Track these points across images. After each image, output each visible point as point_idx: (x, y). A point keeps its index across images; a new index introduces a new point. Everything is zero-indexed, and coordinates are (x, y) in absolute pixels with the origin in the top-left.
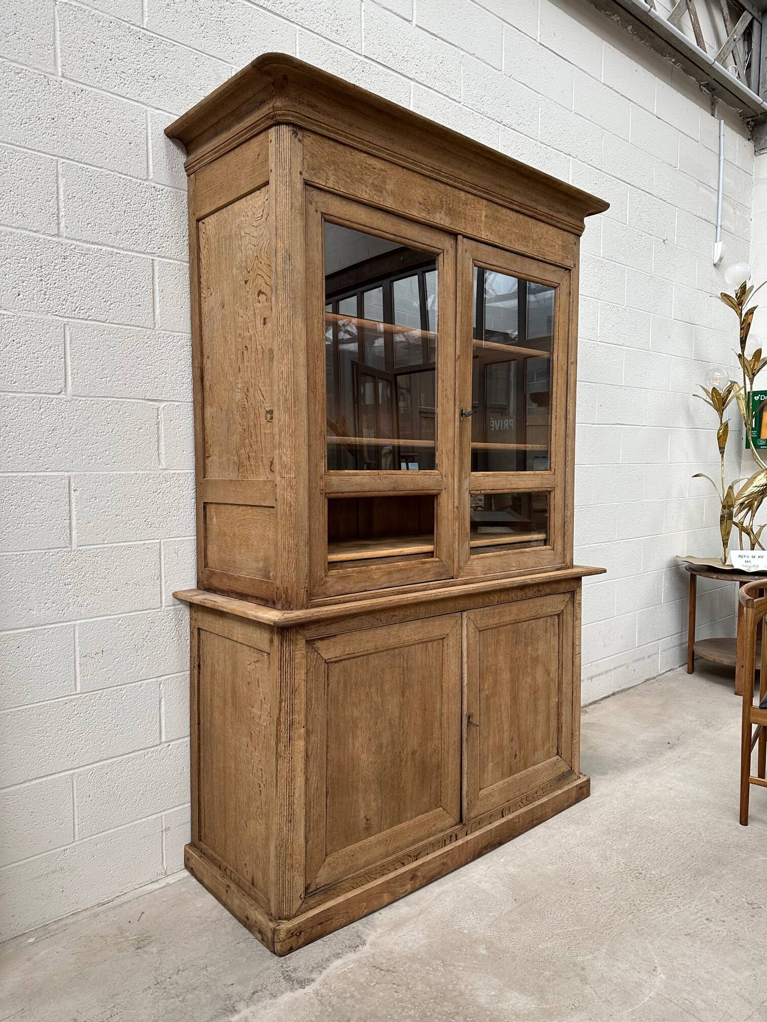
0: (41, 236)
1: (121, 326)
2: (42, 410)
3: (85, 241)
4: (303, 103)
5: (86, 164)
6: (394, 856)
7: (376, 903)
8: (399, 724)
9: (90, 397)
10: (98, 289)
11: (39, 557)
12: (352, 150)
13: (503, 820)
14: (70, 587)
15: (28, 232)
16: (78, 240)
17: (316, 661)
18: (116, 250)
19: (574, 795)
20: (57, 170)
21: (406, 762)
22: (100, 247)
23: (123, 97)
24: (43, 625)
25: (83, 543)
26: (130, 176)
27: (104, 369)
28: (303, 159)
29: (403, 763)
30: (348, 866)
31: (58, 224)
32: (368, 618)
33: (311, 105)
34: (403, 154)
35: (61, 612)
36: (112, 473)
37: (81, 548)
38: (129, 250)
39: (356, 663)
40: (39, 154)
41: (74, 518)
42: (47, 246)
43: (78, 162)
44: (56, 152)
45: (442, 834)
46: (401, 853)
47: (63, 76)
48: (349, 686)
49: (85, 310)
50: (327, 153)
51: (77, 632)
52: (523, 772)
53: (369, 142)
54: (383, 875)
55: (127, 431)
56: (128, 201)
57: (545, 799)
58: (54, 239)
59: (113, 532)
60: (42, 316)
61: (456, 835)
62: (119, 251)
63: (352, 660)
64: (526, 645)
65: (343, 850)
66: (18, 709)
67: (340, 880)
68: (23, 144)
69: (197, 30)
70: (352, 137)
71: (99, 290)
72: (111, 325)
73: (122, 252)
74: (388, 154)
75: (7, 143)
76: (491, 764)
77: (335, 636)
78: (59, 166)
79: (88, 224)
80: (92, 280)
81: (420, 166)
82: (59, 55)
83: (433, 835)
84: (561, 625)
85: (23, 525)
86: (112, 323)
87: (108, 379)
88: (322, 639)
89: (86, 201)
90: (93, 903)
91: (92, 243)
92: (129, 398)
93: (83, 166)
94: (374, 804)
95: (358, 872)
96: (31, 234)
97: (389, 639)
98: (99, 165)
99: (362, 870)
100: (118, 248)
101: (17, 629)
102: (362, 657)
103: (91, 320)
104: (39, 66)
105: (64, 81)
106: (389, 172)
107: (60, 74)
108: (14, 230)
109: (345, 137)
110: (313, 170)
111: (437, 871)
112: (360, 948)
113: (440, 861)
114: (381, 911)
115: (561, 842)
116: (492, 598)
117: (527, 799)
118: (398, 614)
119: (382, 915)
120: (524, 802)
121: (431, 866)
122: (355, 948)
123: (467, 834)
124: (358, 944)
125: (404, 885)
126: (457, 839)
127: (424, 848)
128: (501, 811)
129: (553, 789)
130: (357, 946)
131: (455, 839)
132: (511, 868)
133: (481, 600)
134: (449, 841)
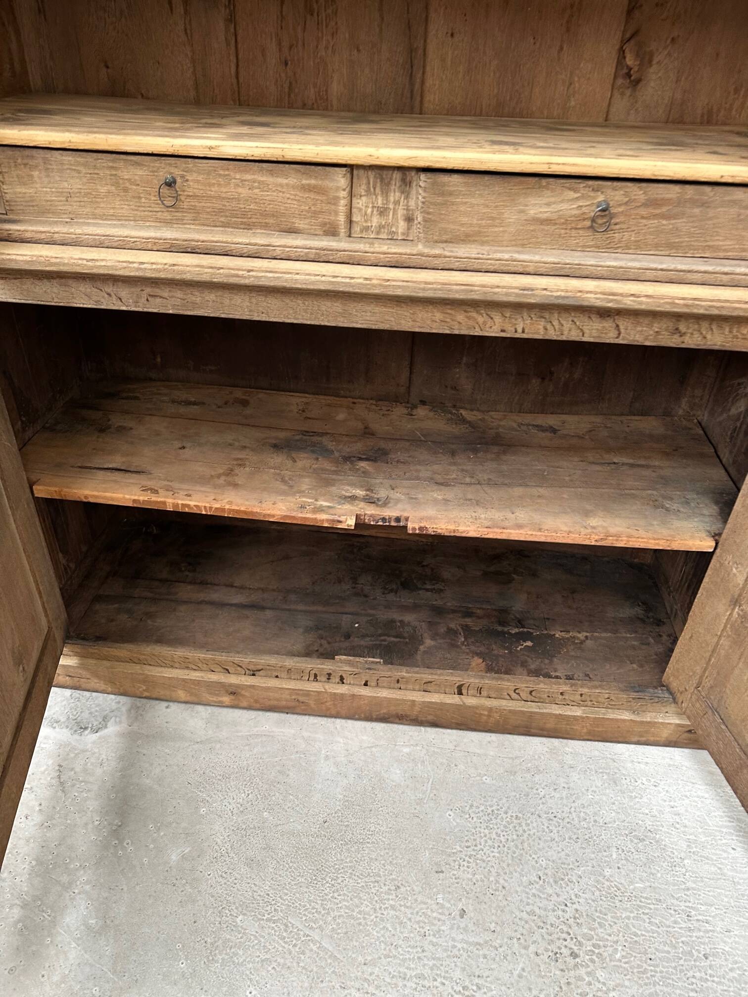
6: (209, 656)
13: (455, 699)
19: (665, 734)
45: (310, 666)
46: (224, 656)
54: (187, 668)
57: (578, 712)
61: (342, 678)
111: (284, 703)
112: (87, 732)
113: (291, 695)
114: (171, 704)
115: (535, 791)
116: (480, 320)
117: (533, 693)
118: (165, 294)
119: (168, 710)
120: (524, 695)
121: (271, 694)
122: (81, 728)
123: (366, 684)
124: (90, 726)
125: (217, 695)
126: (343, 683)
127: (268, 667)
128: (457, 685)
129: (615, 705)
130: (86, 728)
131: (338, 680)
132: (398, 772)
133: (438, 316)
134: (324, 679)
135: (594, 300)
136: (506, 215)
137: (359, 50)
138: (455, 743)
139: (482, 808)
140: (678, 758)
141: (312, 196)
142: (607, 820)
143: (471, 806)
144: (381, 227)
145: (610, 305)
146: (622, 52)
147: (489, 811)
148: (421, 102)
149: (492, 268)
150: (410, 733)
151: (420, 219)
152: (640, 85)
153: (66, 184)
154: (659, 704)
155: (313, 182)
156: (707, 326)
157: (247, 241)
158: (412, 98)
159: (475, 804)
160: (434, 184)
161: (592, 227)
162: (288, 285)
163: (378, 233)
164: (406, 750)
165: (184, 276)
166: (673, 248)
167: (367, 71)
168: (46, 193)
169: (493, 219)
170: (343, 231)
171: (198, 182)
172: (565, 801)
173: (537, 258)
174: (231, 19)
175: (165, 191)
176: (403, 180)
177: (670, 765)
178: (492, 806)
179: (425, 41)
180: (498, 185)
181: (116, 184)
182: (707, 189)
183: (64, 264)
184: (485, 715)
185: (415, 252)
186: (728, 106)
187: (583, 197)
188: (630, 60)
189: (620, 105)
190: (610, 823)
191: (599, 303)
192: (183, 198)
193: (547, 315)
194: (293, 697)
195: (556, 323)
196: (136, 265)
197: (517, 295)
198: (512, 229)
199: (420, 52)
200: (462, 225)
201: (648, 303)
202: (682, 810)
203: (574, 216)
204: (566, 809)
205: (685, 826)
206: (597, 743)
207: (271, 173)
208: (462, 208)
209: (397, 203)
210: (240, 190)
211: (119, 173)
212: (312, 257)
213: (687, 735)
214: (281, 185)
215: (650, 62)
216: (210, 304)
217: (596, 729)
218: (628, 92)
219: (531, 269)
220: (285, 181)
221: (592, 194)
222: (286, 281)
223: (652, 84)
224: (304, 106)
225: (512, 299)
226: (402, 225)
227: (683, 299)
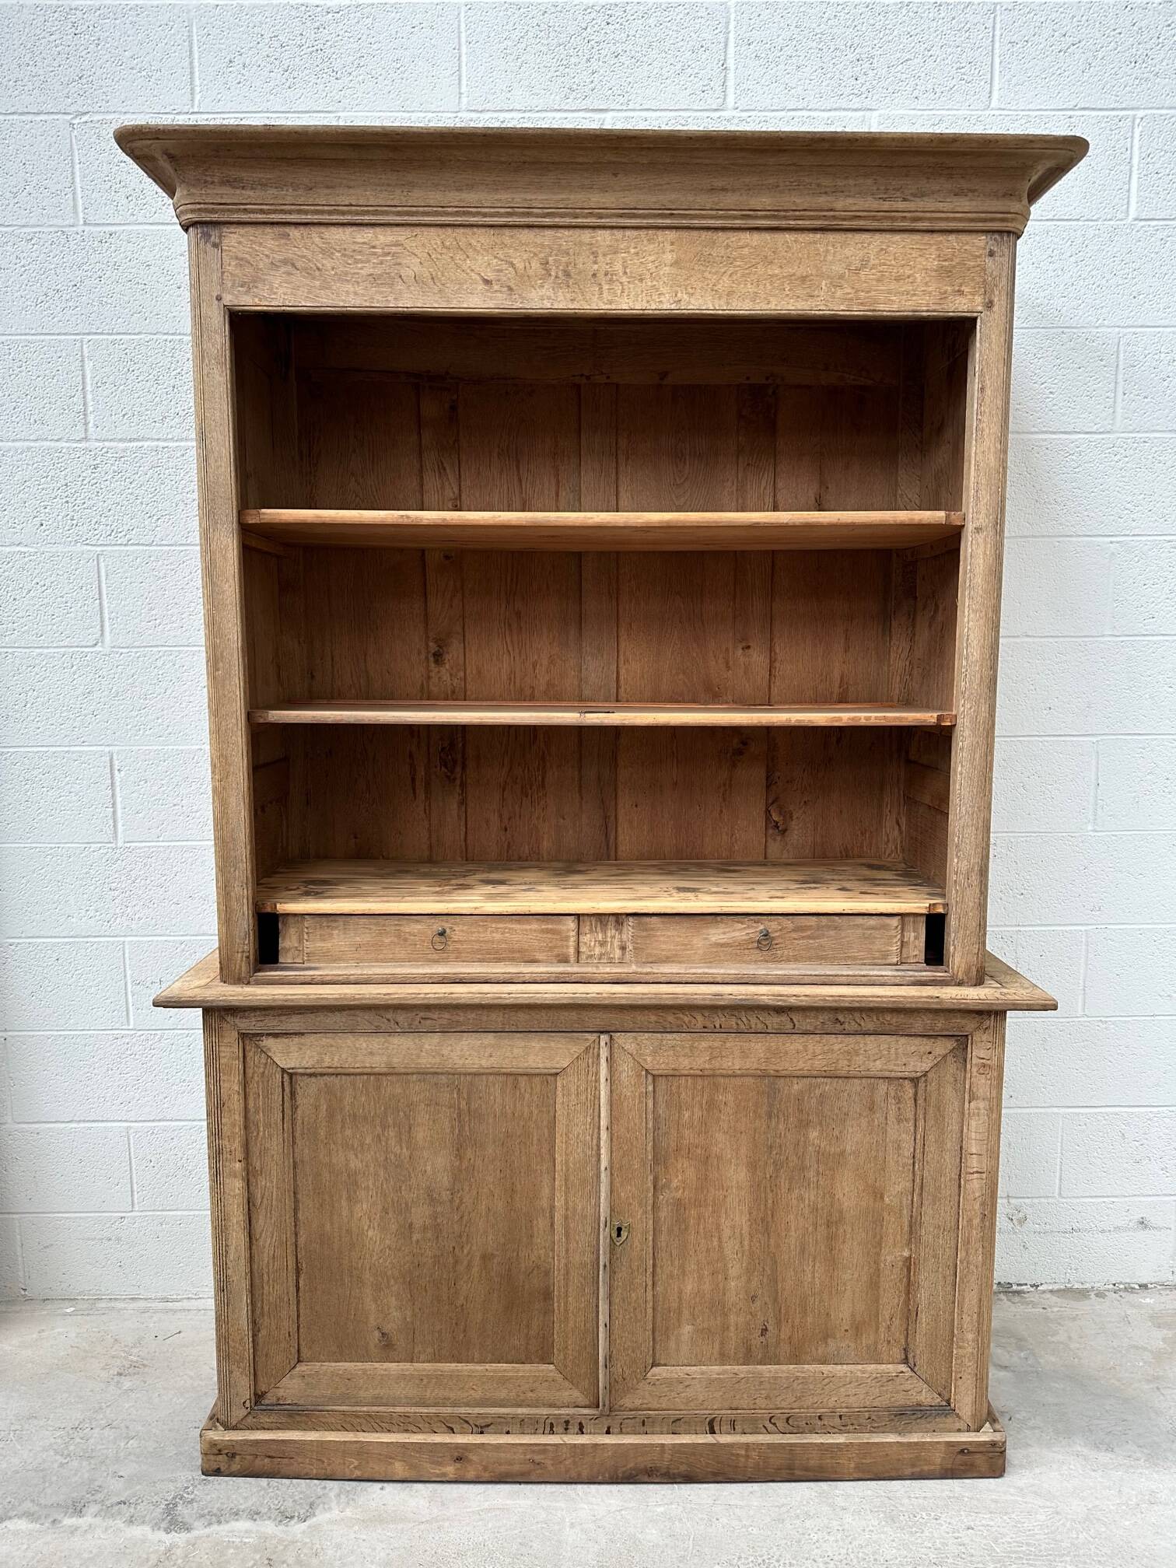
0: (65, 444)
1: (173, 548)
2: (75, 668)
3: (121, 440)
4: (213, 183)
5: (119, 334)
6: (433, 1410)
7: (378, 1469)
8: (451, 1201)
9: (135, 647)
10: (139, 501)
11: (78, 852)
12: (322, 229)
13: (709, 1439)
14: (117, 893)
15: (48, 443)
16: (111, 440)
17: (265, 1068)
18: (162, 444)
19: (938, 1458)
20: (82, 352)
21: (469, 1266)
22: (140, 444)
23: (168, 224)
24: (85, 937)
25: (131, 839)
26: (180, 334)
27: (152, 609)
28: (223, 273)
29: (461, 1268)
30: (338, 1392)
31: (86, 424)
32: (367, 1016)
33: (228, 181)
34: (432, 203)
35: (106, 923)
36: (166, 748)
37: (128, 845)
38: (182, 440)
39: (353, 1084)
40: (59, 337)
41: (119, 806)
42: (73, 456)
43: (108, 334)
44: (79, 329)
45: (545, 1411)
46: (449, 1410)
47: (85, 224)
48: (339, 1117)
49: (124, 533)
50: (271, 249)
51: (127, 951)
52: (784, 1367)
53: (351, 205)
54: (407, 1431)
55: (185, 691)
56: (179, 370)
57: (841, 1439)
58: (80, 445)
59: (170, 827)
60: (70, 548)
61: (580, 1424)
62: (165, 444)
63: (343, 1077)
64: (804, 1125)
65: (333, 1364)
66: (59, 1033)
67: (320, 1408)
68: (39, 330)
69: (277, 82)
70: (312, 208)
71: (142, 503)
72: (159, 548)
73: (171, 444)
74: (399, 214)
75: (21, 335)
76: (687, 1329)
77: (303, 1034)
78: (85, 346)
79: (124, 415)
80: (130, 490)
81: (478, 214)
82: (80, 196)
83: (529, 1406)
84: (920, 1102)
85: (58, 811)
86: (160, 545)
87: (157, 622)
88: (276, 1035)
89: (120, 385)
90: (159, 1295)
91: (130, 441)
92: (188, 646)
93: (115, 337)
94: (396, 1314)
95: (358, 1408)
96: (53, 444)
97: (418, 1057)
98: (137, 331)
99: (365, 1409)
100: (165, 440)
101: (55, 937)
102: (365, 1077)
103: (132, 545)
104: (55, 221)
105: (87, 228)
106: (408, 244)
107: (82, 222)
108: (32, 444)
109: (299, 212)
110: (242, 287)
111: (516, 1468)
112: (293, 1522)
113: (525, 1454)
114: (385, 1485)
115: (807, 1537)
116: (686, 1019)
117: (790, 1421)
118: (435, 1016)
119: (384, 1492)
120: (781, 1424)
121: (503, 1455)
122: (287, 1517)
123: (608, 1432)
124: (296, 1514)
125: (439, 1464)
126: (583, 1433)
127: (499, 1420)
128: (708, 1420)
129: (878, 1427)
130: (292, 1517)
131: (577, 1429)
132: (654, 1532)
133: (653, 1018)
134: (562, 1430)
135: (766, 1000)
136: (695, 942)
137: (564, 819)
138: (714, 1498)
139: (751, 1559)
140: (957, 1489)
141: (550, 936)
142: (888, 1558)
143: (740, 1558)
144: (601, 955)
145: (779, 1003)
146: (768, 812)
147: (760, 1560)
148: (616, 852)
149: (690, 980)
150: (663, 1492)
151: (631, 948)
152: (786, 834)
153: (358, 939)
154: (923, 1421)
155: (550, 926)
156: (859, 1015)
157: (503, 971)
158: (608, 849)
159: (743, 1555)
160: (639, 923)
161: (758, 947)
162: (539, 1002)
163: (600, 959)
164: (661, 1509)
165: (459, 1001)
166: (822, 959)
167: (571, 832)
168: (342, 945)
169: (686, 945)
170: (572, 959)
171: (462, 931)
172: (841, 1543)
173: (722, 971)
174: (463, 802)
175: (437, 939)
176: (617, 922)
177: (950, 1498)
178: (762, 1556)
179: (616, 810)
180: (686, 923)
181: (399, 937)
182: (837, 918)
183: (366, 999)
184: (742, 1456)
185: (631, 971)
186: (859, 845)
187: (748, 927)
188: (775, 817)
189: (774, 848)
190: (891, 1560)
191: (771, 1003)
192: (449, 943)
193: (736, 1013)
194: (528, 1457)
195: (744, 1019)
196: (422, 996)
197: (711, 999)
198: (700, 952)
199: (613, 818)
200: (663, 950)
201: (806, 1001)
202: (966, 1540)
203: (745, 940)
204: (844, 1551)
205: (972, 1556)
206: (868, 1482)
207: (519, 922)
208: (662, 939)
209: (613, 937)
210: (494, 935)
211: (402, 928)
212: (553, 979)
213: (959, 1456)
214: (526, 930)
215: (791, 817)
216: (471, 1021)
217: (864, 1461)
218: (779, 838)
219: (719, 980)
220: (528, 927)
221: (755, 925)
222: (538, 999)
223: (796, 832)
224: (520, 859)
225: (707, 1002)
226: (618, 953)
227: (832, 996)
